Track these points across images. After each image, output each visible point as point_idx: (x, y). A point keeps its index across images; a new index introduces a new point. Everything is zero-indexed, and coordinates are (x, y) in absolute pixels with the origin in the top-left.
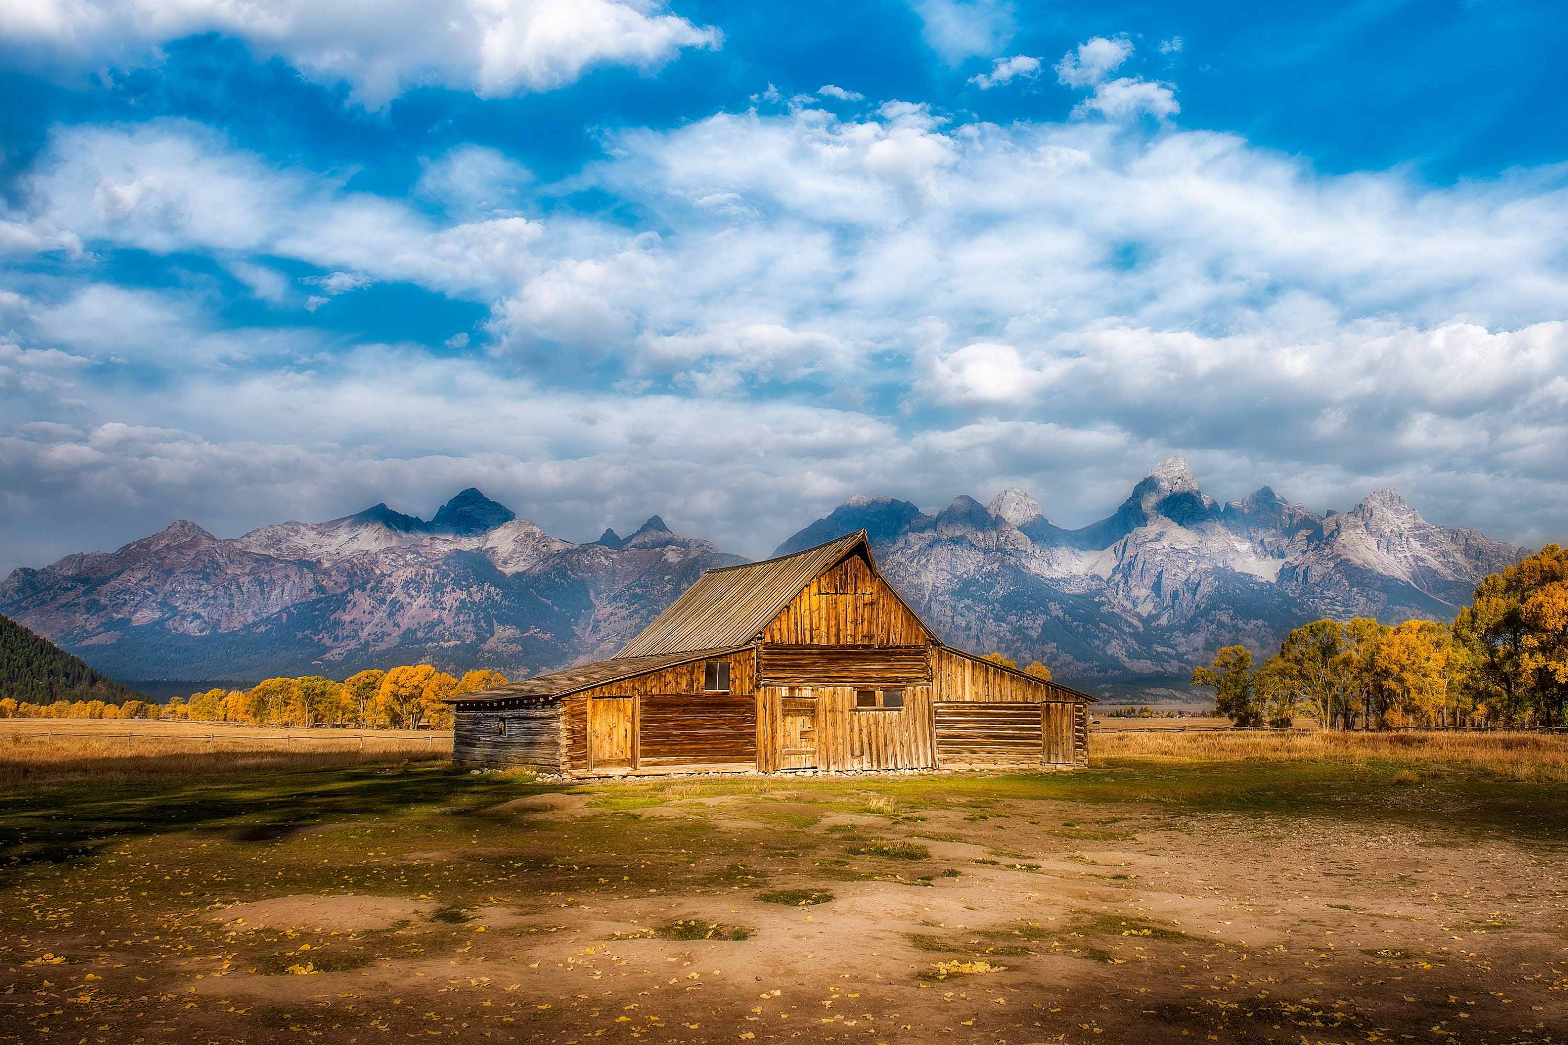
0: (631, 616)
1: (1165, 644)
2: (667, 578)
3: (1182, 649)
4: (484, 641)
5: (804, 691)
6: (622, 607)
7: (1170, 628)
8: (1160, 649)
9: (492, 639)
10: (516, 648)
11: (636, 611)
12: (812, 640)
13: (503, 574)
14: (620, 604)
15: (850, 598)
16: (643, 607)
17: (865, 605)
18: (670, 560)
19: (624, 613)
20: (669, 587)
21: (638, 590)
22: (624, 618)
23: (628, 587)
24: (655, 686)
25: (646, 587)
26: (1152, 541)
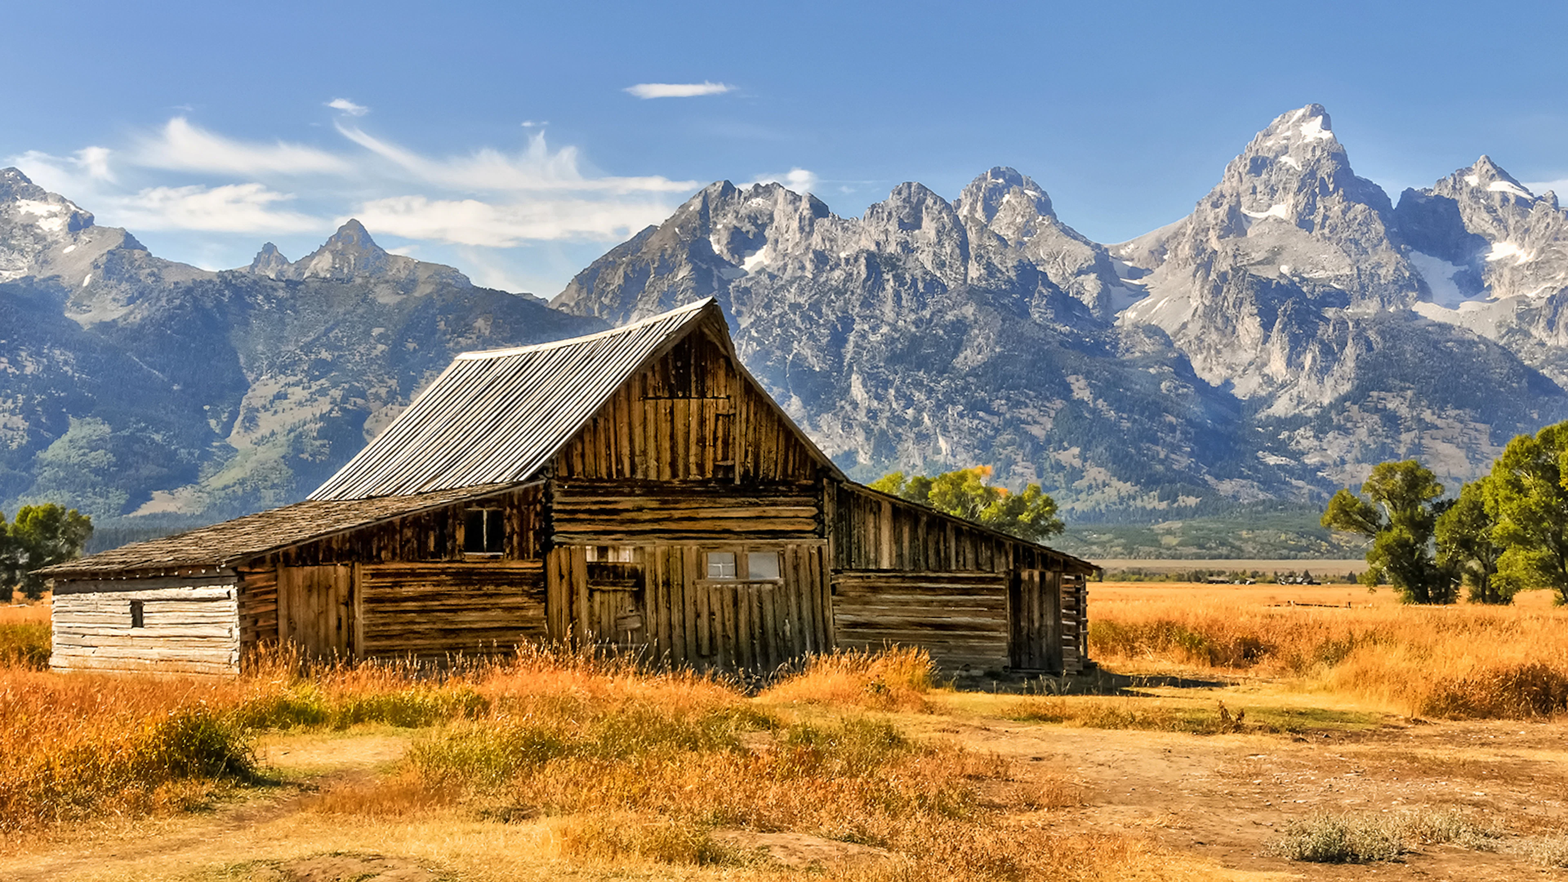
0: (312, 400)
1: (1280, 449)
2: (376, 332)
3: (1311, 460)
4: (44, 445)
5: (622, 553)
6: (296, 384)
7: (1294, 422)
8: (1272, 460)
9: (57, 443)
10: (100, 457)
11: (323, 392)
12: (633, 471)
13: (74, 326)
14: (292, 379)
15: (694, 404)
16: (335, 385)
17: (717, 416)
18: (381, 300)
19: (298, 394)
20: (381, 347)
21: (325, 355)
22: (300, 404)
23: (307, 348)
24: (385, 548)
25: (340, 348)
26: (1260, 263)
